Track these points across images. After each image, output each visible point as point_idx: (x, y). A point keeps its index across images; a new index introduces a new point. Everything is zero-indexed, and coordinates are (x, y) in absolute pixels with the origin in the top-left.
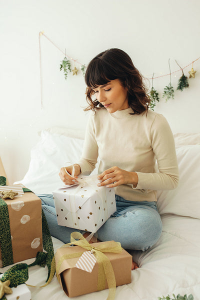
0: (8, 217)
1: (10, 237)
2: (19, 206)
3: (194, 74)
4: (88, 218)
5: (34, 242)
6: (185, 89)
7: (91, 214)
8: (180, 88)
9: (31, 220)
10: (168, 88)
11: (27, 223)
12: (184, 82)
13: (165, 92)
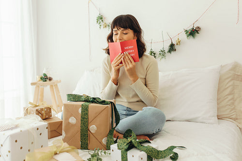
3: (179, 42)
6: (173, 53)
8: (170, 51)
10: (162, 51)
12: (172, 48)
13: (160, 54)
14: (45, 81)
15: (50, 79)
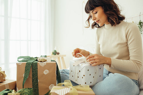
0: (37, 69)
1: (37, 80)
2: (43, 64)
4: (83, 78)
5: (51, 87)
7: (84, 76)
9: (49, 73)
11: (47, 74)
14: (55, 55)
15: (58, 54)
